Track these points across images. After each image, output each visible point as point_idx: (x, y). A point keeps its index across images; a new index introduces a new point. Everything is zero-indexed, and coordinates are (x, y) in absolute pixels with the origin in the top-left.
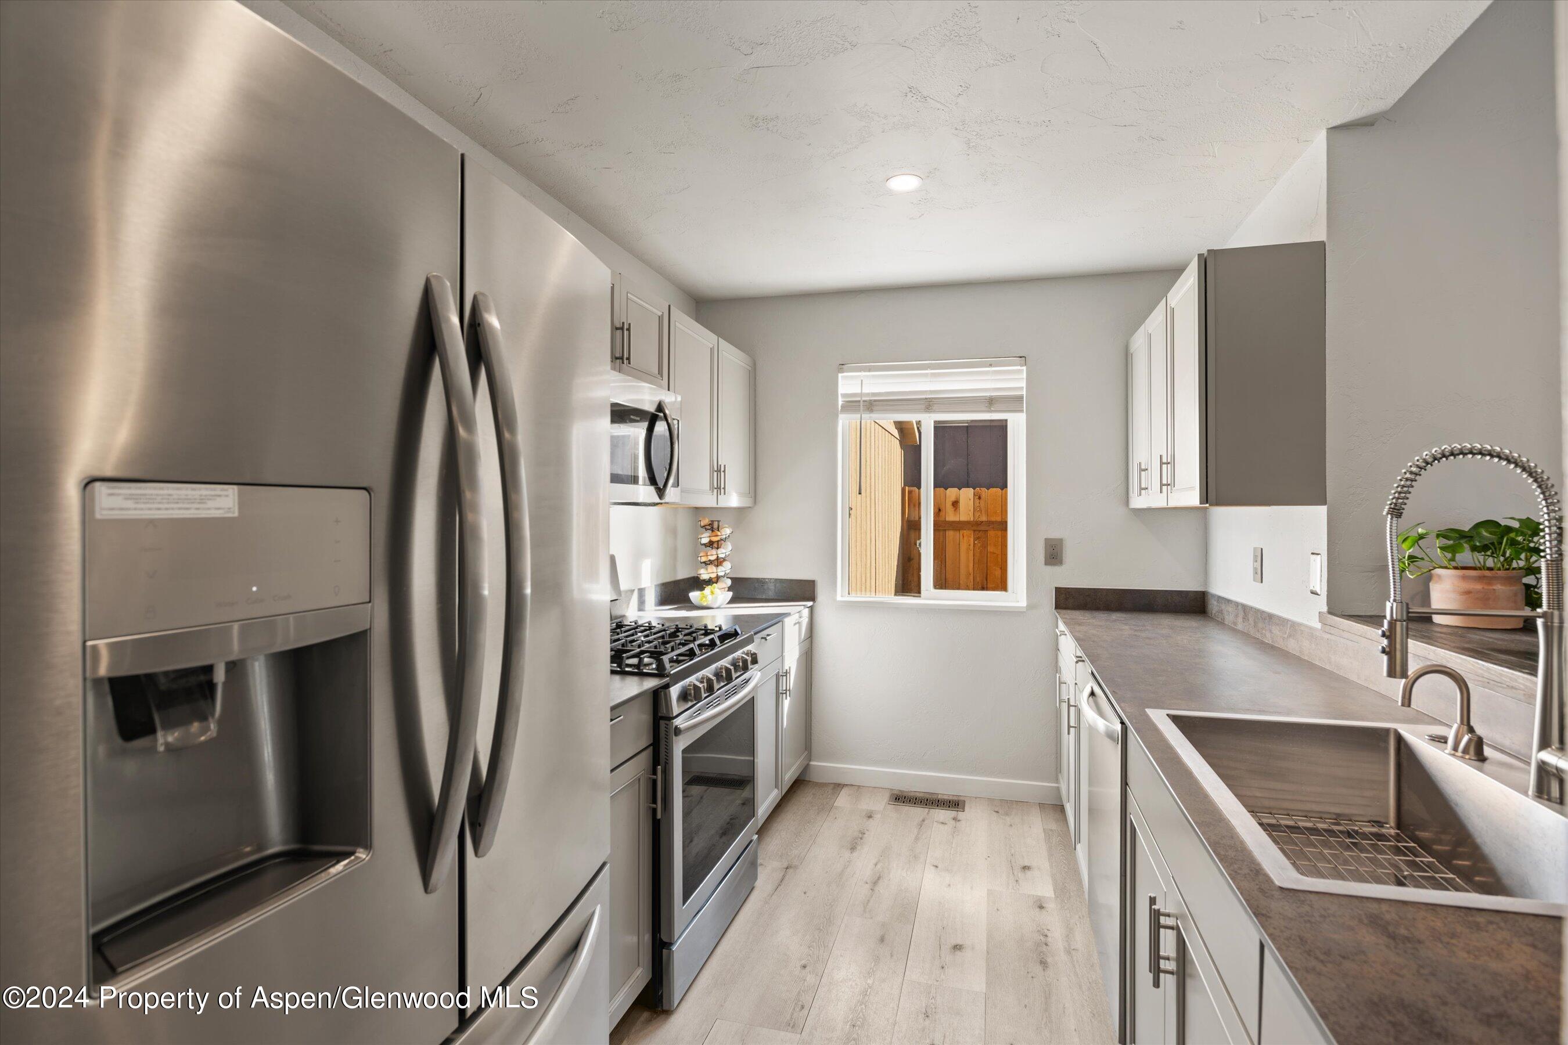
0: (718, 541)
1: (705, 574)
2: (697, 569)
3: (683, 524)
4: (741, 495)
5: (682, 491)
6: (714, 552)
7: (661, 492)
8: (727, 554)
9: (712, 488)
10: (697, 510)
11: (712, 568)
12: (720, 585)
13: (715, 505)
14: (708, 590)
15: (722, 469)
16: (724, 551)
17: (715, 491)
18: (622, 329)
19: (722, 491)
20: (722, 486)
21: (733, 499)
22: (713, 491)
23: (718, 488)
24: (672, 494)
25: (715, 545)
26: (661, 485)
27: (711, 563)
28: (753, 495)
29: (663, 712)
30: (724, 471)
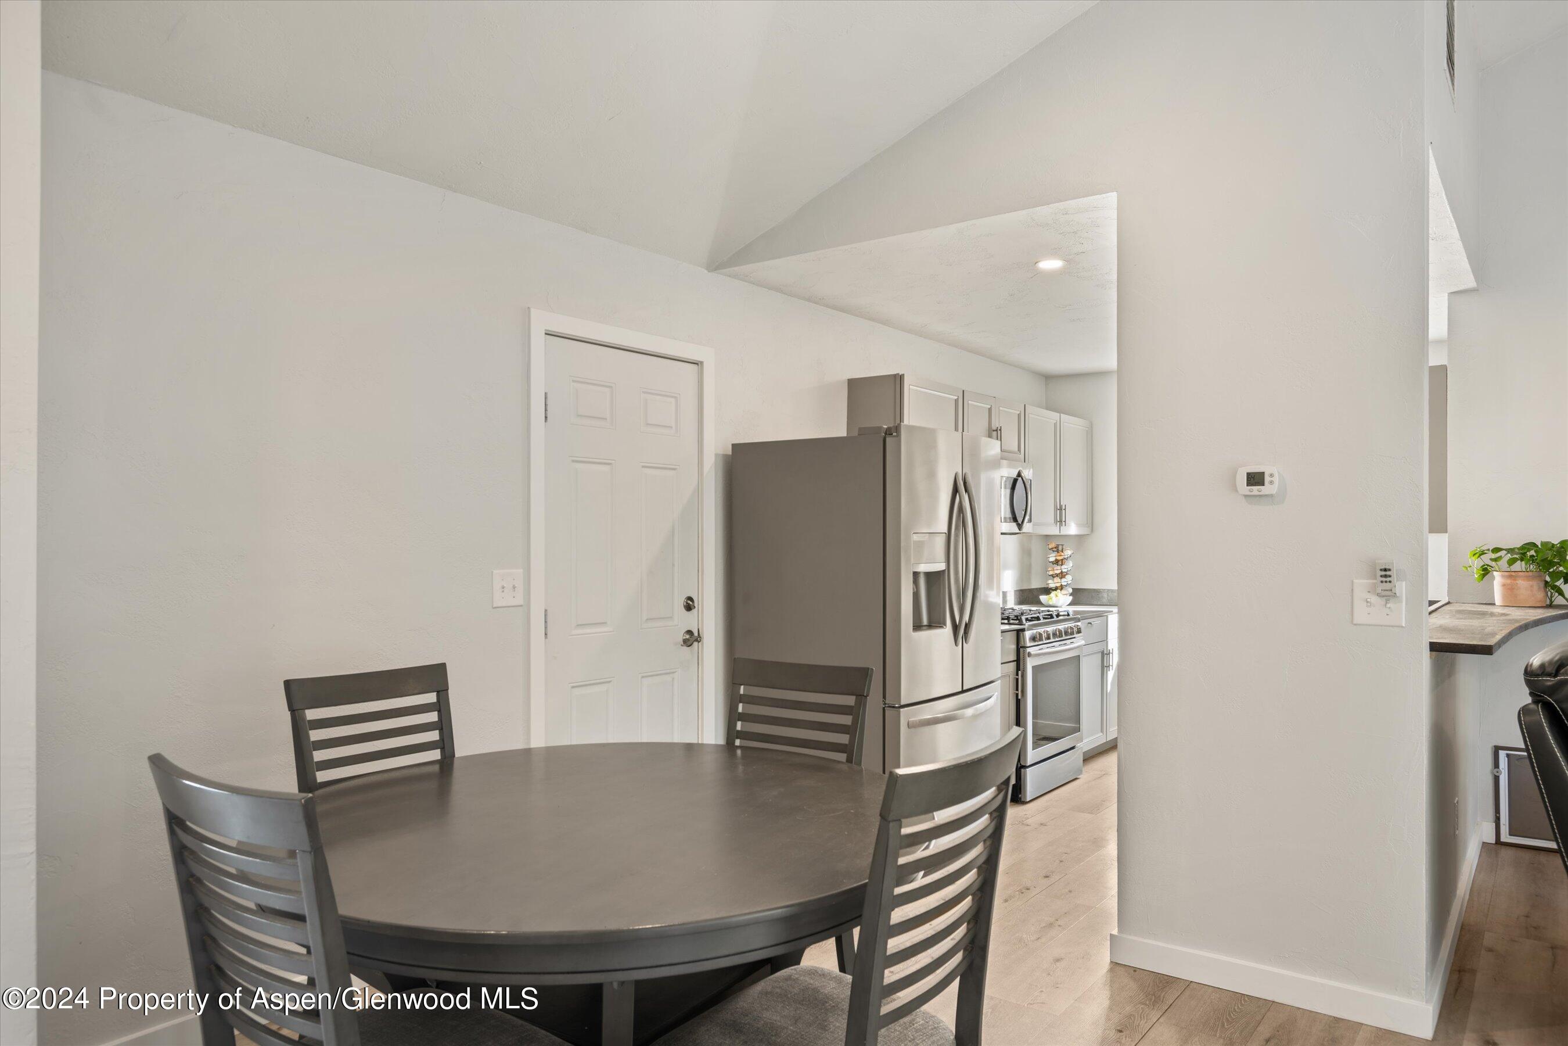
0: (1062, 560)
1: (1052, 584)
2: (1047, 580)
3: (1036, 547)
4: (1078, 525)
5: (1034, 525)
6: (1059, 567)
7: (1020, 526)
8: (1069, 569)
9: (1056, 522)
10: (1047, 537)
11: (1057, 580)
12: (1064, 592)
13: (1059, 534)
14: (1053, 594)
15: (1063, 508)
16: (1066, 567)
17: (1058, 523)
18: (997, 430)
19: (1064, 523)
20: (1064, 520)
21: (1072, 529)
22: (1056, 524)
23: (1061, 521)
24: (1027, 527)
25: (1060, 563)
26: (1020, 522)
27: (1057, 576)
28: (1090, 525)
29: (1022, 644)
30: (1065, 509)
